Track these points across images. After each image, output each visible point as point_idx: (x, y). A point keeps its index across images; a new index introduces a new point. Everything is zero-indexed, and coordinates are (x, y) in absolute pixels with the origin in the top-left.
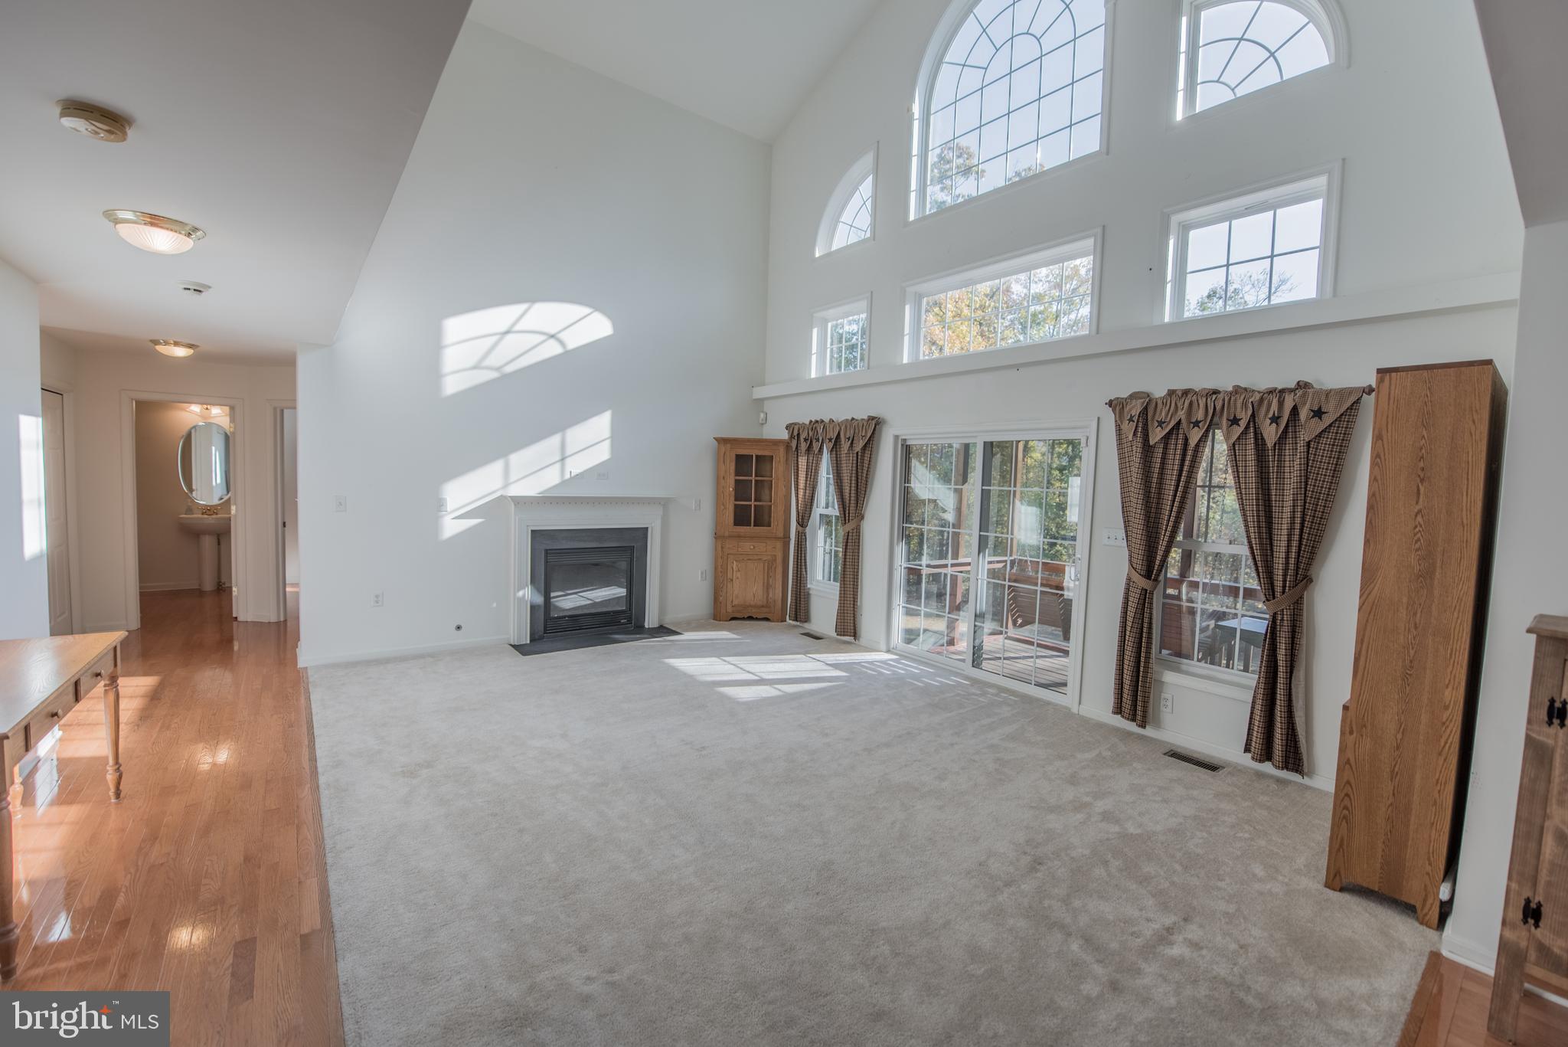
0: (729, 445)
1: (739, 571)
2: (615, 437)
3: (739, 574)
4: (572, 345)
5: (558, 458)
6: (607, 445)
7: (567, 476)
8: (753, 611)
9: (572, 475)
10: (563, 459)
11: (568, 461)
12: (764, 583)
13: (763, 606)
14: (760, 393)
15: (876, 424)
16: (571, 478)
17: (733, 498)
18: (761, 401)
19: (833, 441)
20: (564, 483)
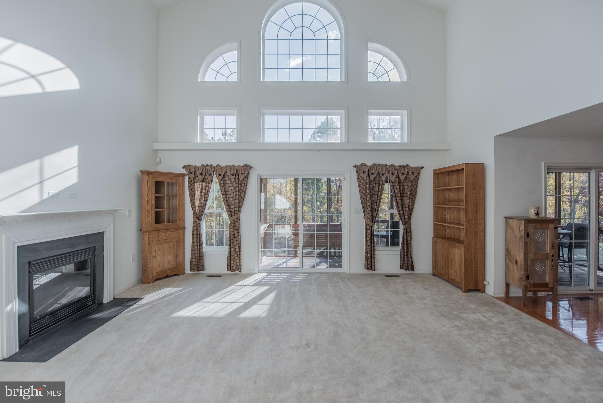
0: (150, 176)
1: (160, 250)
2: (82, 166)
3: (159, 252)
4: (49, 88)
5: (37, 180)
6: (75, 171)
7: (45, 196)
8: (169, 272)
9: (50, 195)
10: (41, 182)
11: (46, 184)
12: (174, 254)
13: (174, 268)
14: (156, 146)
15: (247, 168)
16: (49, 198)
17: (154, 207)
18: (157, 151)
19: (222, 176)
20: (43, 202)
